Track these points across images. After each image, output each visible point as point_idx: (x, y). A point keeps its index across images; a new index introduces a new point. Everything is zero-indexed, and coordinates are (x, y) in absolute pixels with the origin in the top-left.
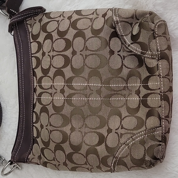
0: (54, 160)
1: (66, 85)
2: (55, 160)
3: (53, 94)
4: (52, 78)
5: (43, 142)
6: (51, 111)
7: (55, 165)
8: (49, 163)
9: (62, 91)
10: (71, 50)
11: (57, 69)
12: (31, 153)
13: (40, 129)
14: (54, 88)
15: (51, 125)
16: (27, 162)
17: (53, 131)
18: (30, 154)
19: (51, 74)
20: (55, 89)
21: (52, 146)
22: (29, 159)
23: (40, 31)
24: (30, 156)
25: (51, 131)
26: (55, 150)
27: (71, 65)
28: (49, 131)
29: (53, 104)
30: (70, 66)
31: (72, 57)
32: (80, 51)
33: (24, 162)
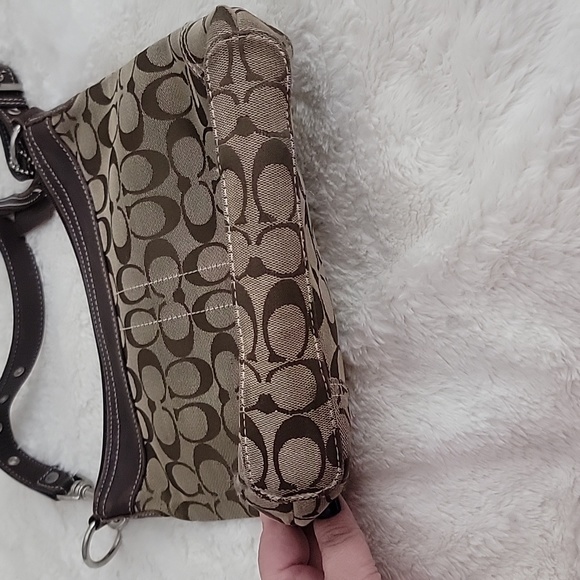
0: (200, 491)
1: (184, 278)
2: (202, 493)
3: (157, 312)
4: (143, 268)
5: (164, 447)
6: (164, 356)
7: (208, 506)
8: (193, 503)
9: (179, 296)
10: (172, 178)
11: (149, 241)
12: (144, 486)
13: (148, 414)
14: (155, 292)
15: (173, 395)
16: (134, 512)
17: (181, 409)
18: (140, 489)
19: (137, 257)
20: (158, 294)
21: (187, 453)
22: (138, 504)
23: (98, 145)
24: (142, 496)
25: (177, 412)
26: (197, 464)
27: (186, 218)
28: (173, 413)
29: (165, 337)
30: (182, 221)
31: (183, 196)
32: (199, 176)
33: (127, 515)
